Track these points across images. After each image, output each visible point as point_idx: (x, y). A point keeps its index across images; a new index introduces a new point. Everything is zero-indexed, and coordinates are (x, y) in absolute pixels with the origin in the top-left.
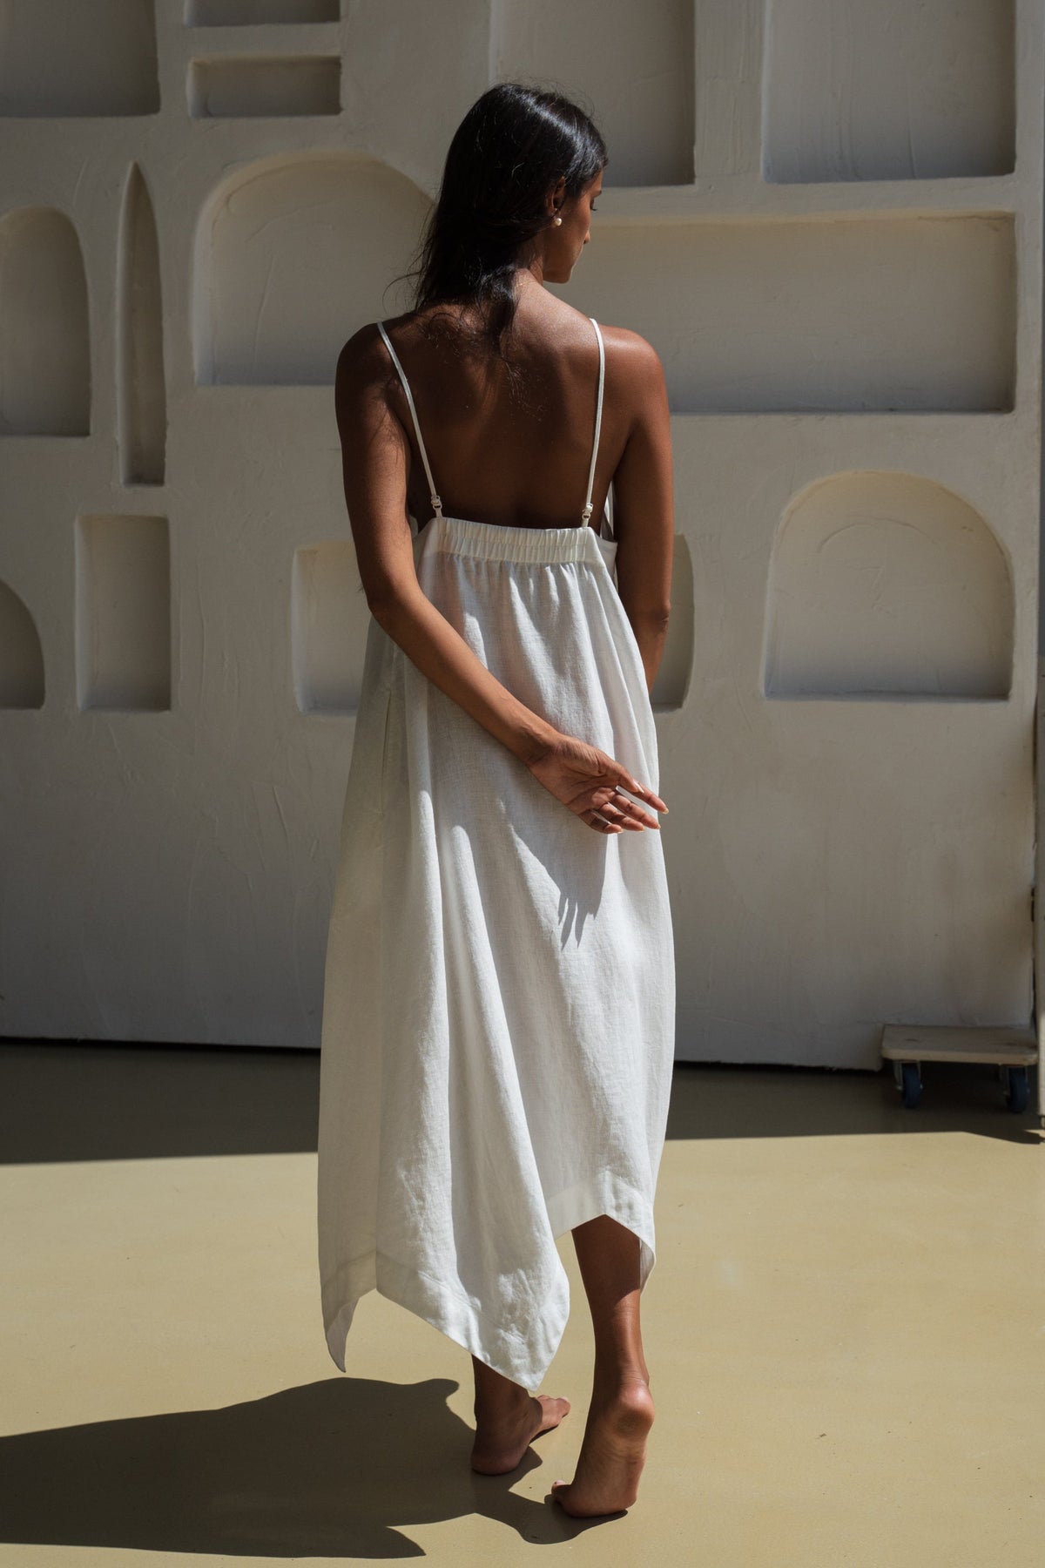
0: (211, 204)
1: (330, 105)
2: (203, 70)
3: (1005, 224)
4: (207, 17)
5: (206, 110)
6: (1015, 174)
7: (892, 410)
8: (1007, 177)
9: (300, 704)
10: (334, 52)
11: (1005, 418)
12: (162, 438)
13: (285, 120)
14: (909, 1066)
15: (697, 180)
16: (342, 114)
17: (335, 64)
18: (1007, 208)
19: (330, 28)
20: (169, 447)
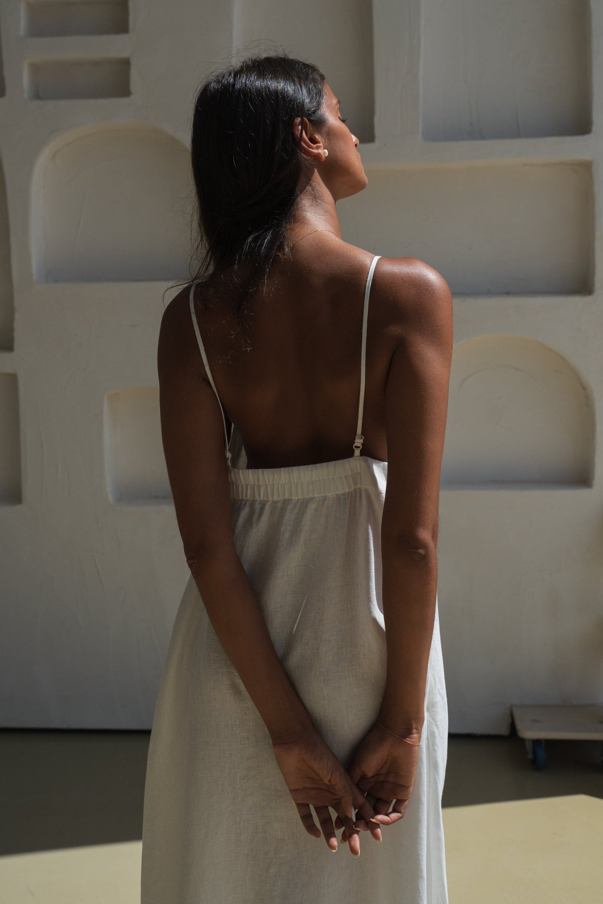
0: (42, 161)
1: (124, 90)
2: (35, 69)
3: (585, 169)
4: (37, 30)
5: (37, 95)
6: (592, 135)
7: (508, 293)
8: (587, 136)
9: (111, 498)
10: (125, 54)
11: (588, 299)
12: (11, 320)
13: (92, 102)
14: (537, 742)
15: (377, 140)
16: (132, 97)
17: (125, 64)
18: (587, 157)
19: (122, 38)
20: (17, 325)
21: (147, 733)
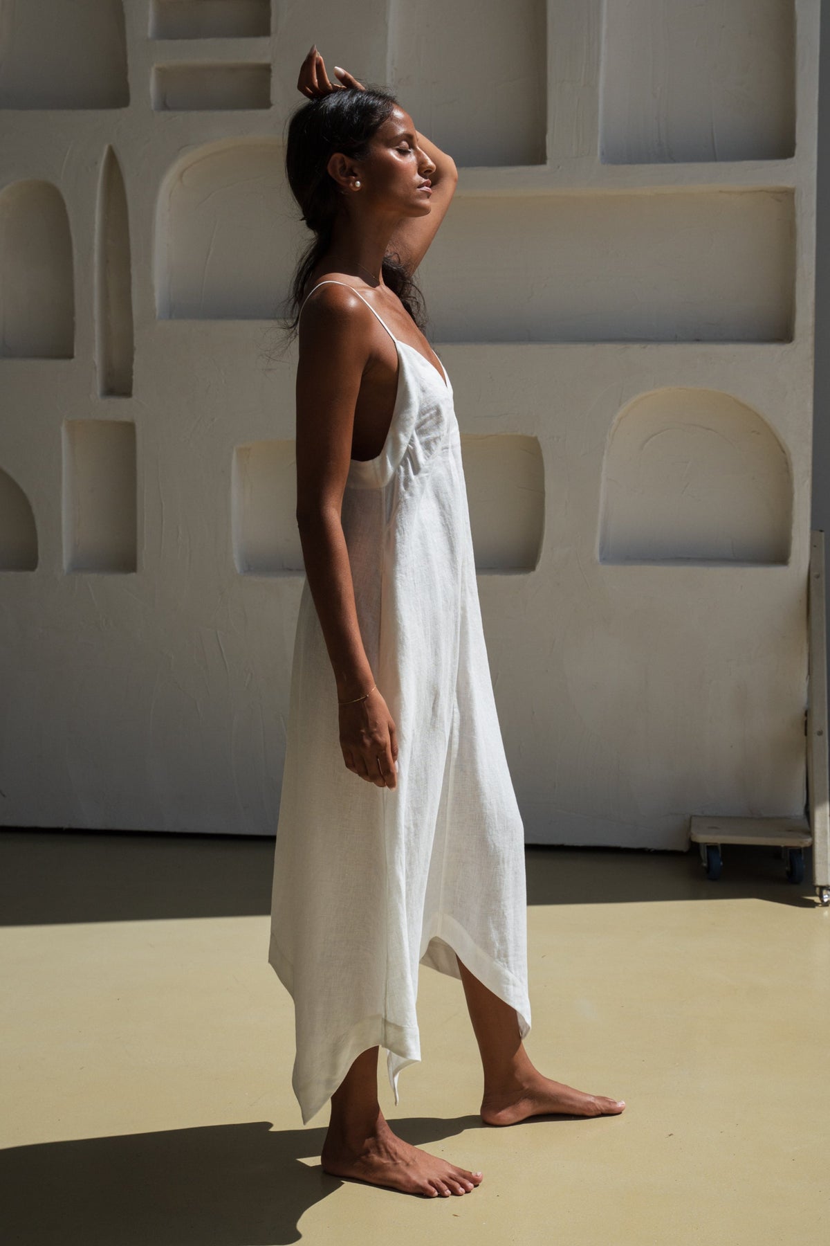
0: (169, 181)
1: (263, 101)
2: (163, 74)
3: (787, 197)
4: (167, 31)
5: (164, 105)
6: (795, 158)
7: (698, 340)
8: (788, 160)
9: (238, 567)
10: (265, 60)
11: (786, 347)
12: (131, 360)
13: (227, 113)
14: (712, 848)
15: (548, 162)
16: (272, 108)
17: (266, 69)
18: (788, 184)
19: (263, 42)
20: (136, 367)
21: (271, 839)
